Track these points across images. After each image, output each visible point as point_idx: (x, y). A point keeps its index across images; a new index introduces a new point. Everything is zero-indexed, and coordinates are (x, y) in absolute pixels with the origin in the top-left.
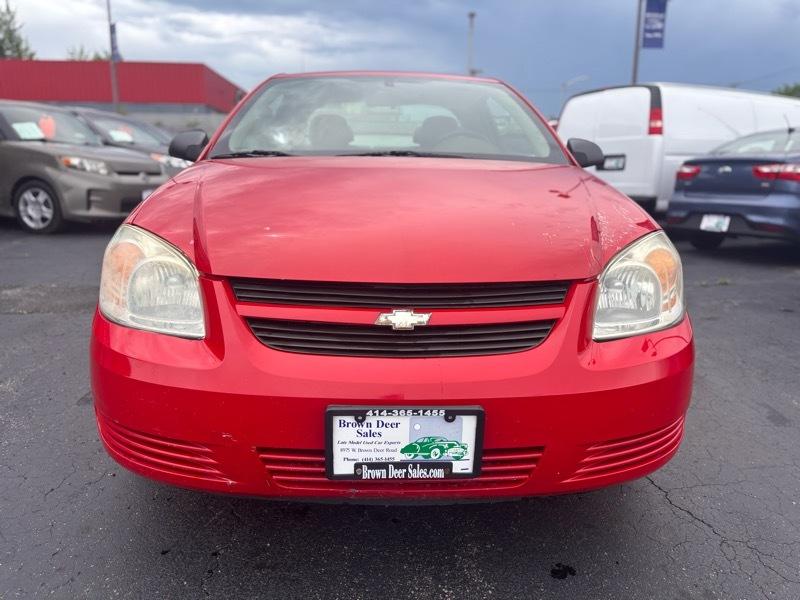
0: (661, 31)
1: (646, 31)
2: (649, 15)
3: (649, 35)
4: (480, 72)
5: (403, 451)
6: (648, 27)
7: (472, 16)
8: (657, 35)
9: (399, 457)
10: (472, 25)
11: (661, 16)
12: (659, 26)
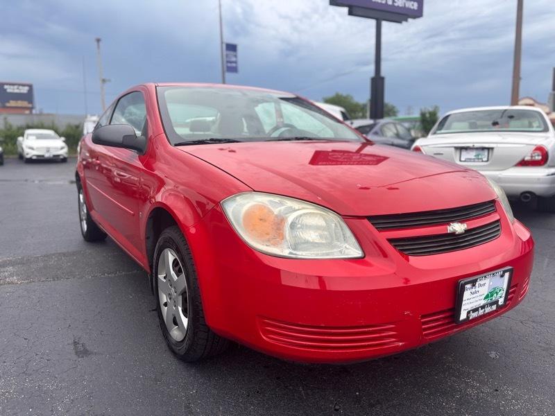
0: (236, 62)
1: (228, 62)
2: (228, 52)
3: (229, 65)
4: (109, 81)
5: (485, 298)
6: (228, 59)
7: (98, 40)
8: (234, 65)
9: (483, 302)
10: (98, 47)
11: (235, 53)
12: (234, 59)
